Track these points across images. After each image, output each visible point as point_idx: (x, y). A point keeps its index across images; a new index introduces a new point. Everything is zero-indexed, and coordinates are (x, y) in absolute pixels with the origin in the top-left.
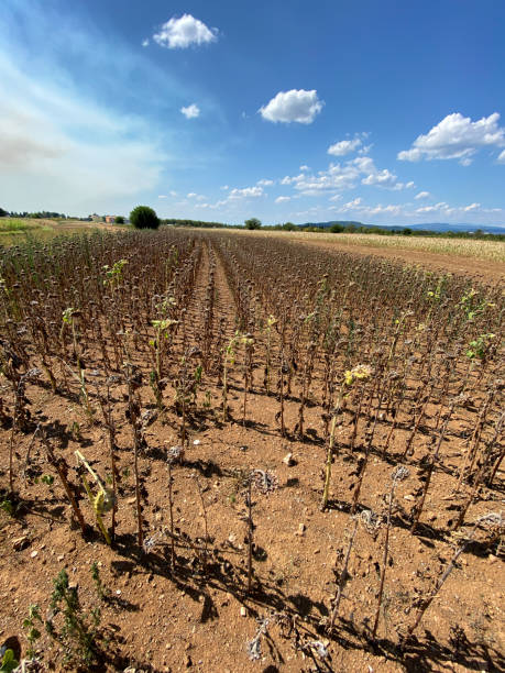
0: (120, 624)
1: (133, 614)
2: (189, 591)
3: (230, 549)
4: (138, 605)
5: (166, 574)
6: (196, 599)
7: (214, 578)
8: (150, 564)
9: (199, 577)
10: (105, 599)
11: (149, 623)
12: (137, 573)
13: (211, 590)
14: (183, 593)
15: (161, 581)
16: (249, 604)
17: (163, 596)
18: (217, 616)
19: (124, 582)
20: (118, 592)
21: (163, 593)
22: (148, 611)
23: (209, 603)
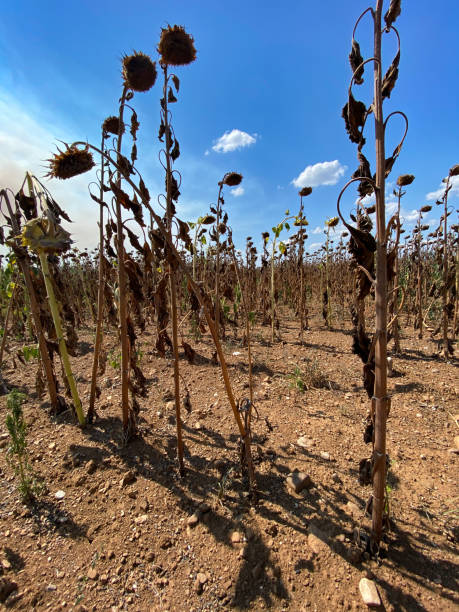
0: (30, 556)
1: (67, 543)
2: (207, 517)
3: (302, 457)
4: (86, 526)
5: (164, 477)
6: (223, 538)
7: (266, 498)
8: (137, 459)
9: (233, 494)
10: (29, 500)
11: (92, 573)
12: (107, 465)
13: (263, 524)
14: (193, 518)
15: (149, 489)
16: (387, 575)
17: (144, 517)
18: (282, 593)
19: (76, 478)
20: (60, 494)
21: (146, 510)
22: (103, 544)
23: (257, 556)
